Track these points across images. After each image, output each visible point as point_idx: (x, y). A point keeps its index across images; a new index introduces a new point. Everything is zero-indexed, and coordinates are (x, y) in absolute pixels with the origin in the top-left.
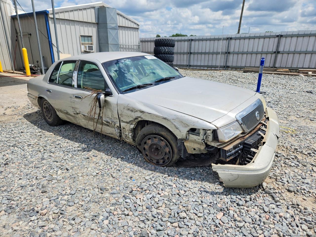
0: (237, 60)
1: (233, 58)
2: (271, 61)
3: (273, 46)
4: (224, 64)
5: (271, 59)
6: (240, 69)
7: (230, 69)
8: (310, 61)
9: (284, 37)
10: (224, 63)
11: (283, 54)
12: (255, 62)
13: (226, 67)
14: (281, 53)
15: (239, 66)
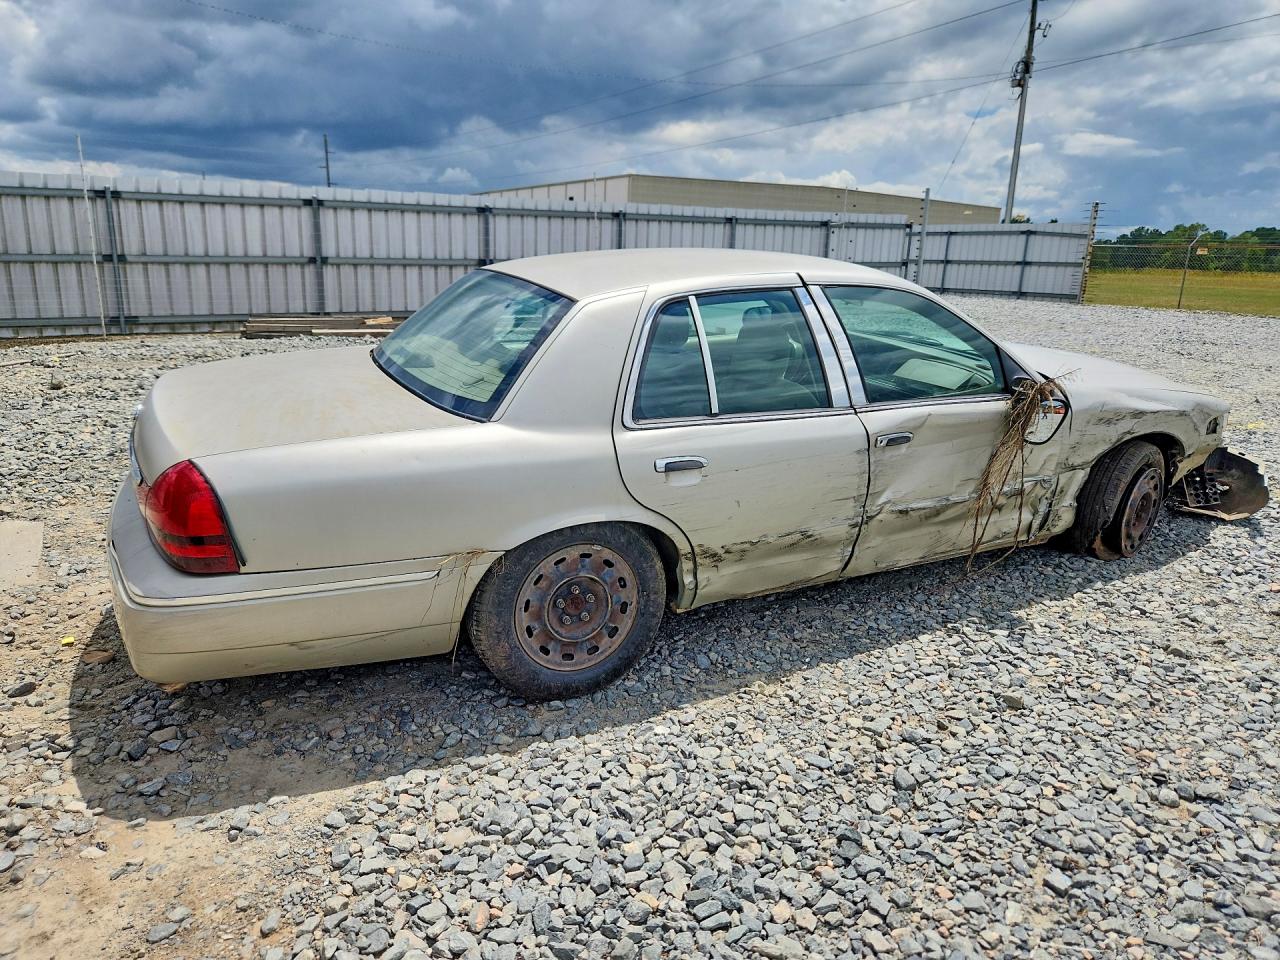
0: (169, 290)
1: (147, 283)
2: (304, 290)
3: (301, 236)
4: (106, 309)
5: (304, 284)
6: (193, 328)
7: (142, 329)
8: (421, 290)
9: (329, 208)
10: (105, 303)
11: (338, 265)
12: (250, 297)
13: (126, 322)
14: (332, 265)
15: (183, 313)
